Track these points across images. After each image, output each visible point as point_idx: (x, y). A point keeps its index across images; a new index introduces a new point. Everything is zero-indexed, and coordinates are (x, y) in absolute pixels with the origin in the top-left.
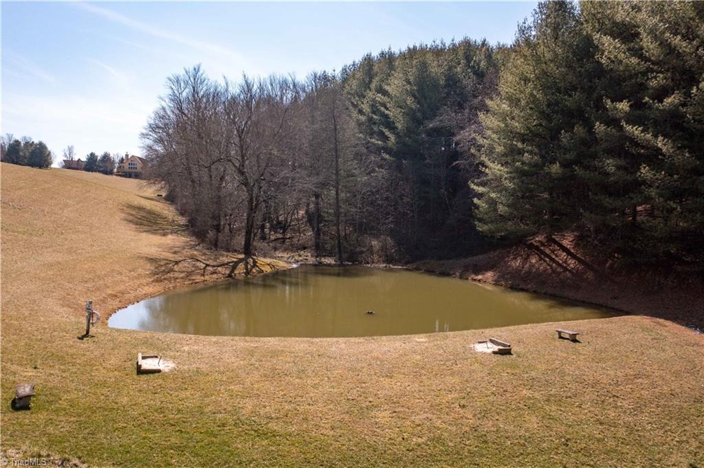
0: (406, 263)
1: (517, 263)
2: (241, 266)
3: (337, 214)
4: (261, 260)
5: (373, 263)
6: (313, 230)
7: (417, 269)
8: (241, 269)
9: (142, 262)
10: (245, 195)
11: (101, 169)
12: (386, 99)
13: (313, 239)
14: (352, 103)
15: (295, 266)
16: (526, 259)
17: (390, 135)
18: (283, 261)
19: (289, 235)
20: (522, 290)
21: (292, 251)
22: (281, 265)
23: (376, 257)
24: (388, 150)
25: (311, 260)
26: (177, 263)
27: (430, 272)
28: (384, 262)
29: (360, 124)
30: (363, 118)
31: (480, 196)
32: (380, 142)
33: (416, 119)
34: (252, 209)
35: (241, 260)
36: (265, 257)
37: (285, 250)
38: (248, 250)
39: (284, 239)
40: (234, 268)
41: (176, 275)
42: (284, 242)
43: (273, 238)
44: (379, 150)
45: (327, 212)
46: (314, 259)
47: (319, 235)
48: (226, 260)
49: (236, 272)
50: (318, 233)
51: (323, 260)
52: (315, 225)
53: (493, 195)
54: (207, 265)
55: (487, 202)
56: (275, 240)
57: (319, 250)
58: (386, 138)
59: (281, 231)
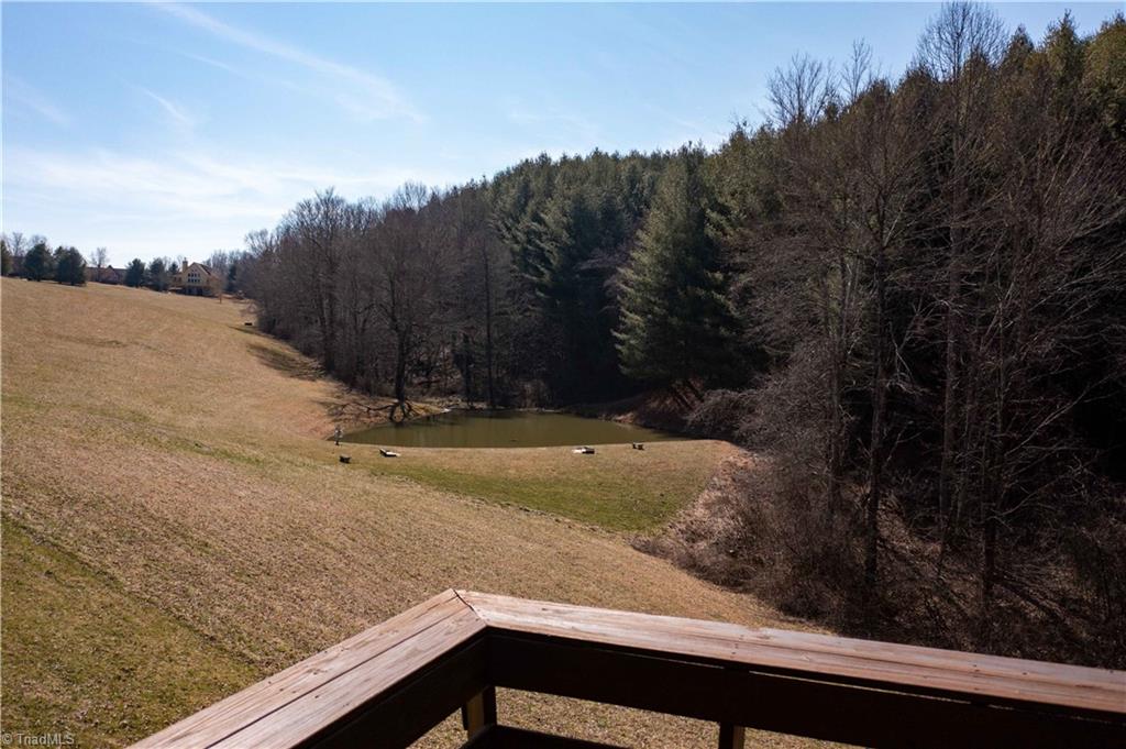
0: (559, 407)
1: (654, 405)
2: (398, 409)
3: (489, 355)
4: (415, 405)
5: (525, 407)
6: (462, 371)
7: (568, 412)
8: (398, 413)
9: (316, 406)
10: (395, 340)
11: (150, 283)
12: (541, 228)
13: (463, 383)
14: (506, 226)
15: (447, 410)
16: (662, 402)
17: (546, 271)
18: (436, 406)
19: (434, 379)
20: (651, 427)
21: (441, 396)
22: (434, 409)
23: (529, 401)
24: (542, 287)
25: (463, 405)
26: (344, 406)
27: (580, 414)
28: (536, 406)
29: (513, 252)
30: (517, 247)
31: (622, 343)
32: (534, 278)
33: (572, 256)
34: (403, 354)
35: (396, 405)
36: (417, 401)
37: (433, 395)
38: (400, 395)
39: (429, 384)
40: (392, 412)
41: (347, 416)
42: (429, 387)
43: (416, 381)
44: (533, 286)
45: (479, 354)
46: (465, 404)
47: (469, 377)
48: (384, 405)
49: (395, 415)
50: (467, 376)
51: (474, 404)
52: (464, 366)
53: (632, 342)
54: (369, 409)
55: (628, 349)
56: (420, 384)
57: (470, 395)
58: (541, 274)
59: (424, 373)
